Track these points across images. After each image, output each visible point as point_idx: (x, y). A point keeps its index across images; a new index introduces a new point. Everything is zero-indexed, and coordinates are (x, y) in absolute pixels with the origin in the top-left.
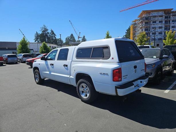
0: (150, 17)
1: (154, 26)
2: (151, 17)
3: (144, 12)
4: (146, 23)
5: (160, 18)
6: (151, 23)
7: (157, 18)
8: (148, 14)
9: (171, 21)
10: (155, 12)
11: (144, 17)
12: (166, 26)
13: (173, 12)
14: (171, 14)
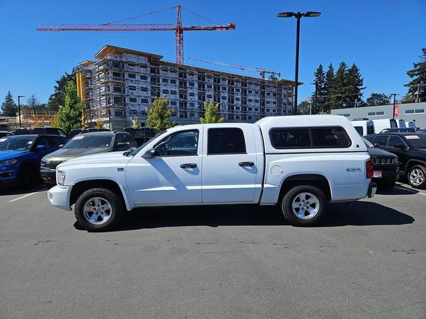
0: (123, 62)
1: (132, 85)
2: (126, 63)
3: (111, 49)
4: (115, 74)
5: (141, 69)
6: (126, 76)
7: (136, 68)
8: (118, 56)
9: (161, 80)
10: (133, 56)
11: (110, 60)
12: (153, 87)
13: (163, 63)
14: (161, 67)
